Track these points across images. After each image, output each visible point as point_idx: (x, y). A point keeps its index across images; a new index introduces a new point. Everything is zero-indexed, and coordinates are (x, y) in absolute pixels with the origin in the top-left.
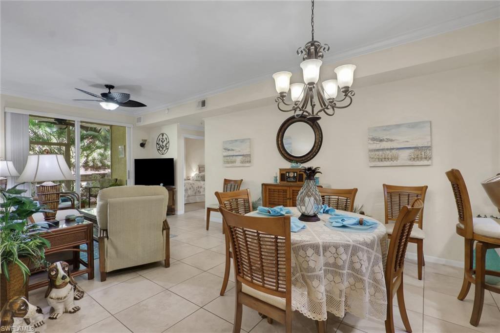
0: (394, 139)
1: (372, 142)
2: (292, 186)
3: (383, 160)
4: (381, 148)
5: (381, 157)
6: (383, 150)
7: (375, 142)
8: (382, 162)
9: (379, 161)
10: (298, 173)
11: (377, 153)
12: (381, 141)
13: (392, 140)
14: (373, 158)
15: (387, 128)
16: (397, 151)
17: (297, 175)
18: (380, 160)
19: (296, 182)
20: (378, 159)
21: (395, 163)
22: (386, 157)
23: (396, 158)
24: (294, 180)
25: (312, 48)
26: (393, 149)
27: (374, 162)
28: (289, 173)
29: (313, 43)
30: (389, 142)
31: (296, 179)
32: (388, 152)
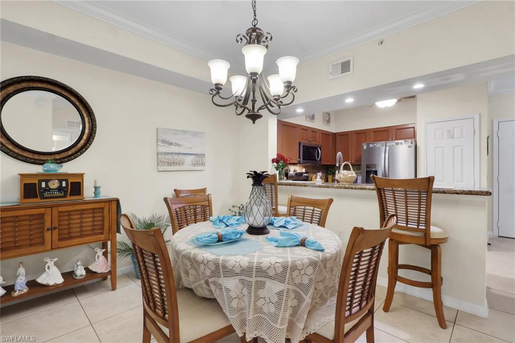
0: (181, 144)
1: (162, 144)
2: (58, 206)
3: (172, 164)
4: (170, 152)
5: (170, 161)
6: (172, 153)
7: (165, 144)
8: (171, 167)
9: (168, 165)
10: (70, 181)
11: (167, 156)
12: (171, 144)
13: (179, 145)
14: (162, 162)
15: (176, 132)
16: (183, 156)
17: (67, 184)
18: (170, 164)
19: (65, 196)
20: (168, 163)
21: (181, 168)
22: (175, 162)
23: (181, 163)
24: (62, 194)
25: (253, 34)
26: (180, 154)
27: (164, 166)
28: (47, 181)
29: (254, 29)
30: (177, 147)
31: (66, 192)
32: (176, 156)
